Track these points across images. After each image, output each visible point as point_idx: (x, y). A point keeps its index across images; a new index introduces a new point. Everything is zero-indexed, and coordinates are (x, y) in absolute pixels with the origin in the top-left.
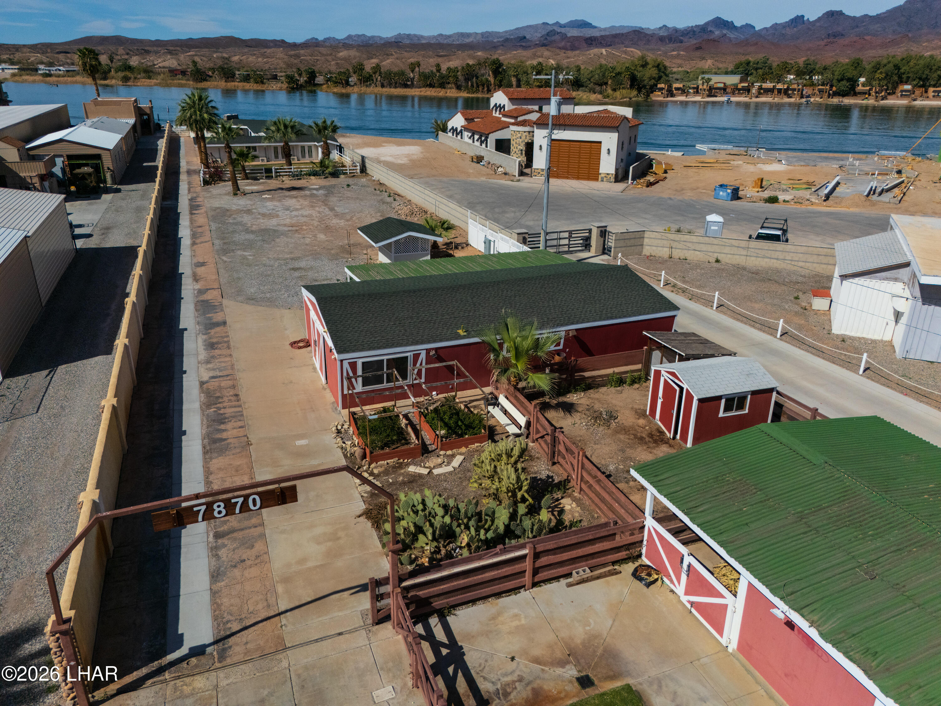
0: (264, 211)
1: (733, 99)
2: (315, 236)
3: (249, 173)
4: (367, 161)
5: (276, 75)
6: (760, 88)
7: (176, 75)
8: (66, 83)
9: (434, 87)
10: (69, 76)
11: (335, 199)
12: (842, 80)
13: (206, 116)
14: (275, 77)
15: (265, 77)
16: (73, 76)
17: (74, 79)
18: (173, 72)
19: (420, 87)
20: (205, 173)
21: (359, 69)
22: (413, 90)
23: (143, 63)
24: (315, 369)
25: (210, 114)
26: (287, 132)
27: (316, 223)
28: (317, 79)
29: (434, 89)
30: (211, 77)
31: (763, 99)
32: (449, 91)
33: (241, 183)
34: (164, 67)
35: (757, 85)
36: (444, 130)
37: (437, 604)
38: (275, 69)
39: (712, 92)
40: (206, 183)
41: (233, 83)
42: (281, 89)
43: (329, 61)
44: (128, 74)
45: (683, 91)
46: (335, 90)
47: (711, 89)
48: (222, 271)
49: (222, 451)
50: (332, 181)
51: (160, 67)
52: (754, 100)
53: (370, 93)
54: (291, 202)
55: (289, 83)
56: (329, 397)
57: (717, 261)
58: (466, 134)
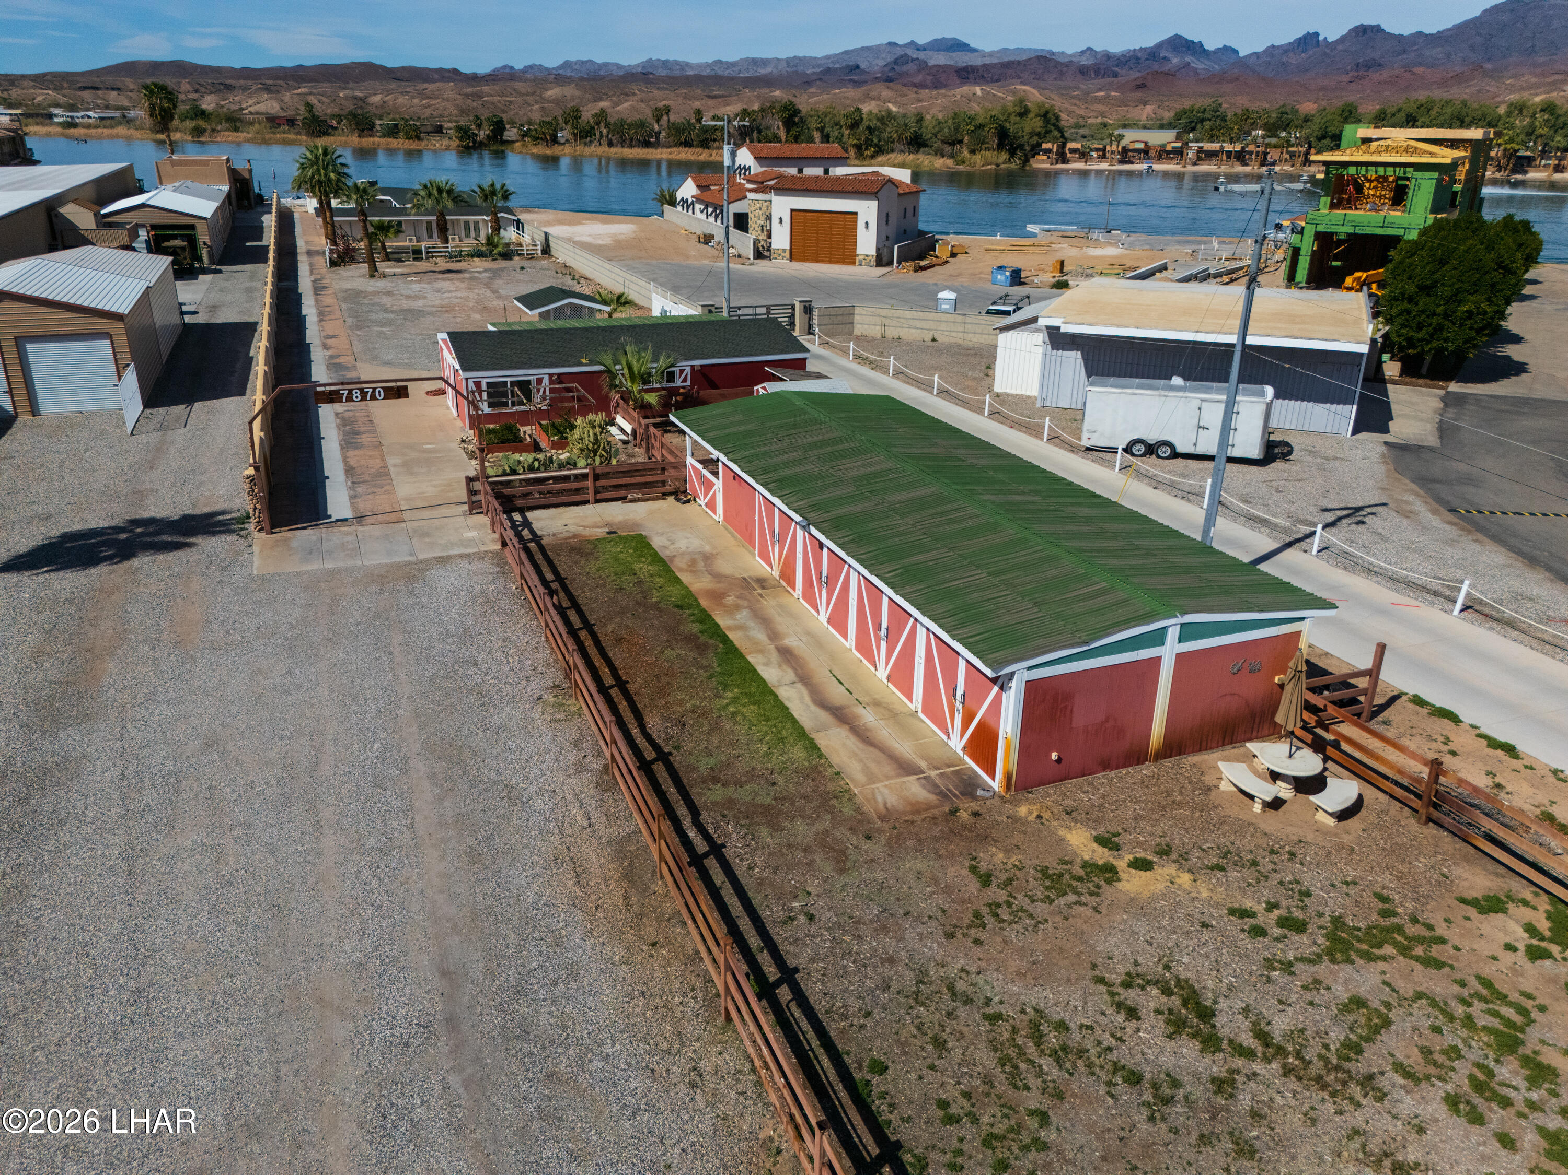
0: (409, 292)
1: (1156, 167)
2: (469, 316)
3: (392, 253)
4: (550, 238)
5: (441, 127)
6: (1200, 151)
7: (279, 125)
8: (100, 138)
9: (691, 146)
10: (105, 127)
11: (501, 282)
12: (1324, 137)
13: (332, 175)
14: (439, 130)
15: (422, 129)
16: (112, 127)
17: (115, 131)
18: (274, 121)
19: (670, 147)
20: (331, 251)
21: (573, 116)
22: (659, 150)
23: (222, 107)
24: (448, 408)
25: (339, 174)
26: (442, 198)
27: (471, 304)
28: (506, 133)
29: (692, 150)
30: (336, 128)
31: (1204, 168)
32: (714, 153)
33: (382, 266)
34: (257, 113)
35: (1194, 146)
36: (673, 203)
37: (519, 503)
38: (441, 116)
39: (1126, 156)
40: (333, 264)
41: (371, 139)
42: (448, 148)
43: (529, 105)
44: (202, 123)
45: (1084, 155)
46: (535, 151)
47: (1125, 151)
48: (355, 343)
49: (357, 446)
50: (502, 263)
51: (251, 113)
52: (1190, 168)
53: (591, 156)
54: (445, 285)
55: (461, 139)
56: (459, 423)
57: (934, 340)
58: (699, 207)
